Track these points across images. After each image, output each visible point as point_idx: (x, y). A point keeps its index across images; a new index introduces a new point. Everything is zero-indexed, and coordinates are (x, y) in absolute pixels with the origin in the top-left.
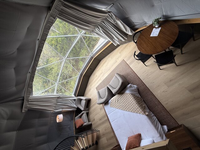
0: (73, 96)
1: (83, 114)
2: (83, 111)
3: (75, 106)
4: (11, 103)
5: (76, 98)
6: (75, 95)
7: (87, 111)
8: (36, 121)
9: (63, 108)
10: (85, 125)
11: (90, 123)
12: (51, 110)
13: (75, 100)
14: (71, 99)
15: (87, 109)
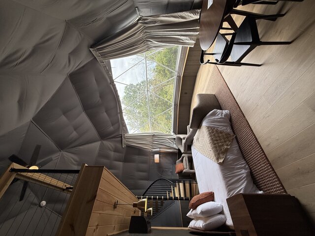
0: (172, 134)
1: (183, 157)
2: (184, 153)
3: (175, 146)
4: (114, 139)
5: (175, 136)
6: (175, 132)
7: (190, 155)
8: (136, 157)
9: (160, 148)
10: (185, 172)
11: (192, 171)
12: (149, 148)
13: (175, 139)
14: (169, 137)
15: (189, 152)
